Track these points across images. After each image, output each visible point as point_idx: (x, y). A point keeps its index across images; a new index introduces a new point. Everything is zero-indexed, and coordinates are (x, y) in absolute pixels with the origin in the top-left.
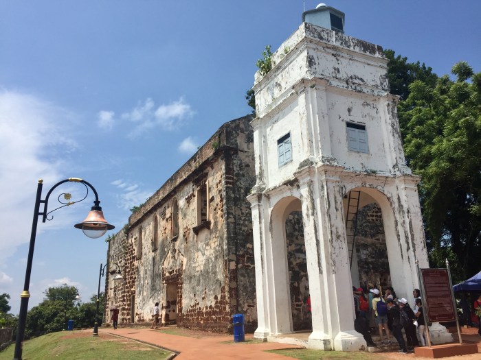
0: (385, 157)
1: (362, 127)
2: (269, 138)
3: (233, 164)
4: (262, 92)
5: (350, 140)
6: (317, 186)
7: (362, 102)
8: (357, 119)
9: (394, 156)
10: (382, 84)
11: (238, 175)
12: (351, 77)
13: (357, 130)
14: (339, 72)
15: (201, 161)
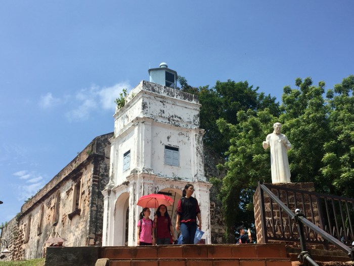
0: (190, 169)
1: (176, 149)
2: (120, 151)
3: (100, 167)
4: (119, 119)
5: (166, 157)
6: (138, 186)
7: (178, 132)
8: (173, 143)
9: (196, 169)
10: (194, 121)
11: (102, 175)
12: (172, 116)
13: (172, 151)
14: (164, 112)
15: (79, 163)
